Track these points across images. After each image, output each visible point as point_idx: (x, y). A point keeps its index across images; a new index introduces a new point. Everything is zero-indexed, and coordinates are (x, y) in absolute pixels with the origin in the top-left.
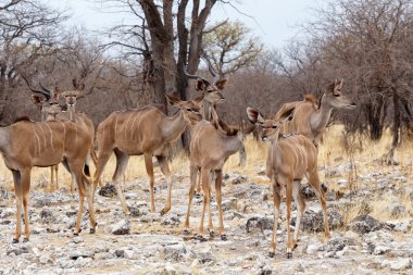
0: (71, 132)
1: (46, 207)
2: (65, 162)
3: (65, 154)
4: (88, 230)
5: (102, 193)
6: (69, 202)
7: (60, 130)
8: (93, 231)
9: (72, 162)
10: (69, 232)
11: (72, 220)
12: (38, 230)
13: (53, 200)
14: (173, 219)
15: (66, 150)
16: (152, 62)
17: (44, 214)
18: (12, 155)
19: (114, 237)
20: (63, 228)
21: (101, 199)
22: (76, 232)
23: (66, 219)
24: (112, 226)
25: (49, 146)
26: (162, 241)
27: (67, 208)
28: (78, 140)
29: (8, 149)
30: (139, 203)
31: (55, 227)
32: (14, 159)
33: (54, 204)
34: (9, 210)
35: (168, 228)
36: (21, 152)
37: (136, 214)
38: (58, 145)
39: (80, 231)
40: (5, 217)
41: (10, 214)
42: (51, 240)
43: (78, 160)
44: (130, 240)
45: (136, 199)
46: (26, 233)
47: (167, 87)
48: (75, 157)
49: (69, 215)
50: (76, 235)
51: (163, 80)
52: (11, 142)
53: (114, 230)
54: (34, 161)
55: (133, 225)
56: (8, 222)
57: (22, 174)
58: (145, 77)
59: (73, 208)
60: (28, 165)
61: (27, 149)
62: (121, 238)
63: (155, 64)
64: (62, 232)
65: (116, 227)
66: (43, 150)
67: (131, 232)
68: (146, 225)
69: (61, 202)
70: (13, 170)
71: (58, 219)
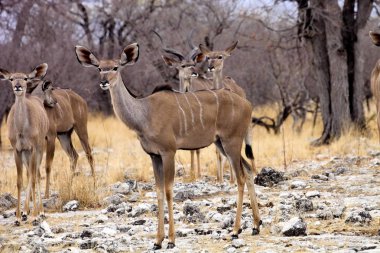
0: (225, 104)
1: (188, 201)
2: (219, 142)
3: (217, 133)
4: (249, 231)
5: (259, 181)
6: (218, 193)
7: (211, 102)
8: (256, 232)
9: (227, 142)
10: (224, 233)
11: (226, 218)
12: (184, 231)
13: (197, 192)
14: (362, 214)
15: (219, 126)
16: (309, 11)
17: (189, 210)
18: (152, 134)
19: (286, 239)
20: (215, 227)
21: (258, 190)
22: (234, 233)
23: (218, 216)
24: (281, 224)
25: (197, 122)
26: (351, 244)
27: (217, 201)
28: (234, 113)
29: (146, 127)
30: (309, 194)
31: (205, 227)
32: (154, 140)
33: (198, 197)
34: (142, 206)
35: (356, 227)
36: (162, 130)
37: (309, 208)
38: (209, 122)
39: (240, 231)
40: (137, 214)
41: (144, 211)
42: (203, 245)
43: (234, 140)
44: (309, 243)
45: (304, 188)
46: (171, 235)
47: (330, 43)
48: (230, 136)
49: (221, 210)
50: (235, 236)
51: (324, 34)
52: (149, 118)
53: (284, 230)
54: (180, 142)
55: (308, 222)
56: (142, 222)
57: (164, 159)
58: (300, 31)
59: (224, 201)
60: (171, 148)
61: (170, 127)
62: (295, 240)
63: (313, 13)
64: (215, 234)
65: (287, 226)
66: (190, 128)
67: (307, 232)
68: (325, 222)
69: (207, 195)
70: (151, 154)
71: (207, 216)
